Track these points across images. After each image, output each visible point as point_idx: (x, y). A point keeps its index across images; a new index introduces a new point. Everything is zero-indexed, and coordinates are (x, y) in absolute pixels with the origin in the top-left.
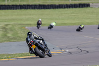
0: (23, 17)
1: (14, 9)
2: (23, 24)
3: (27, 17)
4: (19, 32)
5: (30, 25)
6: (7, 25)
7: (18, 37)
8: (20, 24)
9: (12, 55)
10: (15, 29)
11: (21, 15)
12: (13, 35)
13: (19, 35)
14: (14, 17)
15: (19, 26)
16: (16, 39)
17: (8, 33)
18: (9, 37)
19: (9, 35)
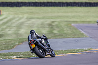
0: (70, 14)
1: (60, 6)
2: (70, 21)
3: (73, 14)
4: (65, 29)
5: (77, 22)
6: (53, 22)
7: (64, 33)
8: (66, 21)
9: (58, 51)
10: (61, 26)
11: (67, 12)
12: (59, 31)
13: (65, 32)
14: (60, 14)
15: (66, 23)
16: (62, 35)
17: (54, 30)
18: (55, 34)
19: (55, 32)
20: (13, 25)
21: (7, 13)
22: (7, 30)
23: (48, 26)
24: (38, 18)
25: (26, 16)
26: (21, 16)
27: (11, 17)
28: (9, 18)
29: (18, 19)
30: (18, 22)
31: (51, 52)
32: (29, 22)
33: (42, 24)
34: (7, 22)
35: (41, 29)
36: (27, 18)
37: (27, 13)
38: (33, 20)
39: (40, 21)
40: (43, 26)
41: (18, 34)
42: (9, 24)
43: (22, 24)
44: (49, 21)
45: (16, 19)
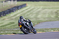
20: (34, 13)
21: (31, 5)
22: (30, 15)
23: (55, 13)
24: (49, 8)
25: (42, 7)
26: (39, 7)
27: (33, 7)
28: (31, 8)
29: (37, 9)
30: (37, 11)
31: (34, 30)
32: (43, 11)
33: (52, 12)
34: (30, 11)
35: (51, 15)
36: (42, 8)
37: (42, 5)
38: (46, 10)
39: (50, 10)
40: (52, 13)
41: (37, 18)
42: (31, 12)
43: (39, 12)
44: (55, 10)
45: (36, 9)
